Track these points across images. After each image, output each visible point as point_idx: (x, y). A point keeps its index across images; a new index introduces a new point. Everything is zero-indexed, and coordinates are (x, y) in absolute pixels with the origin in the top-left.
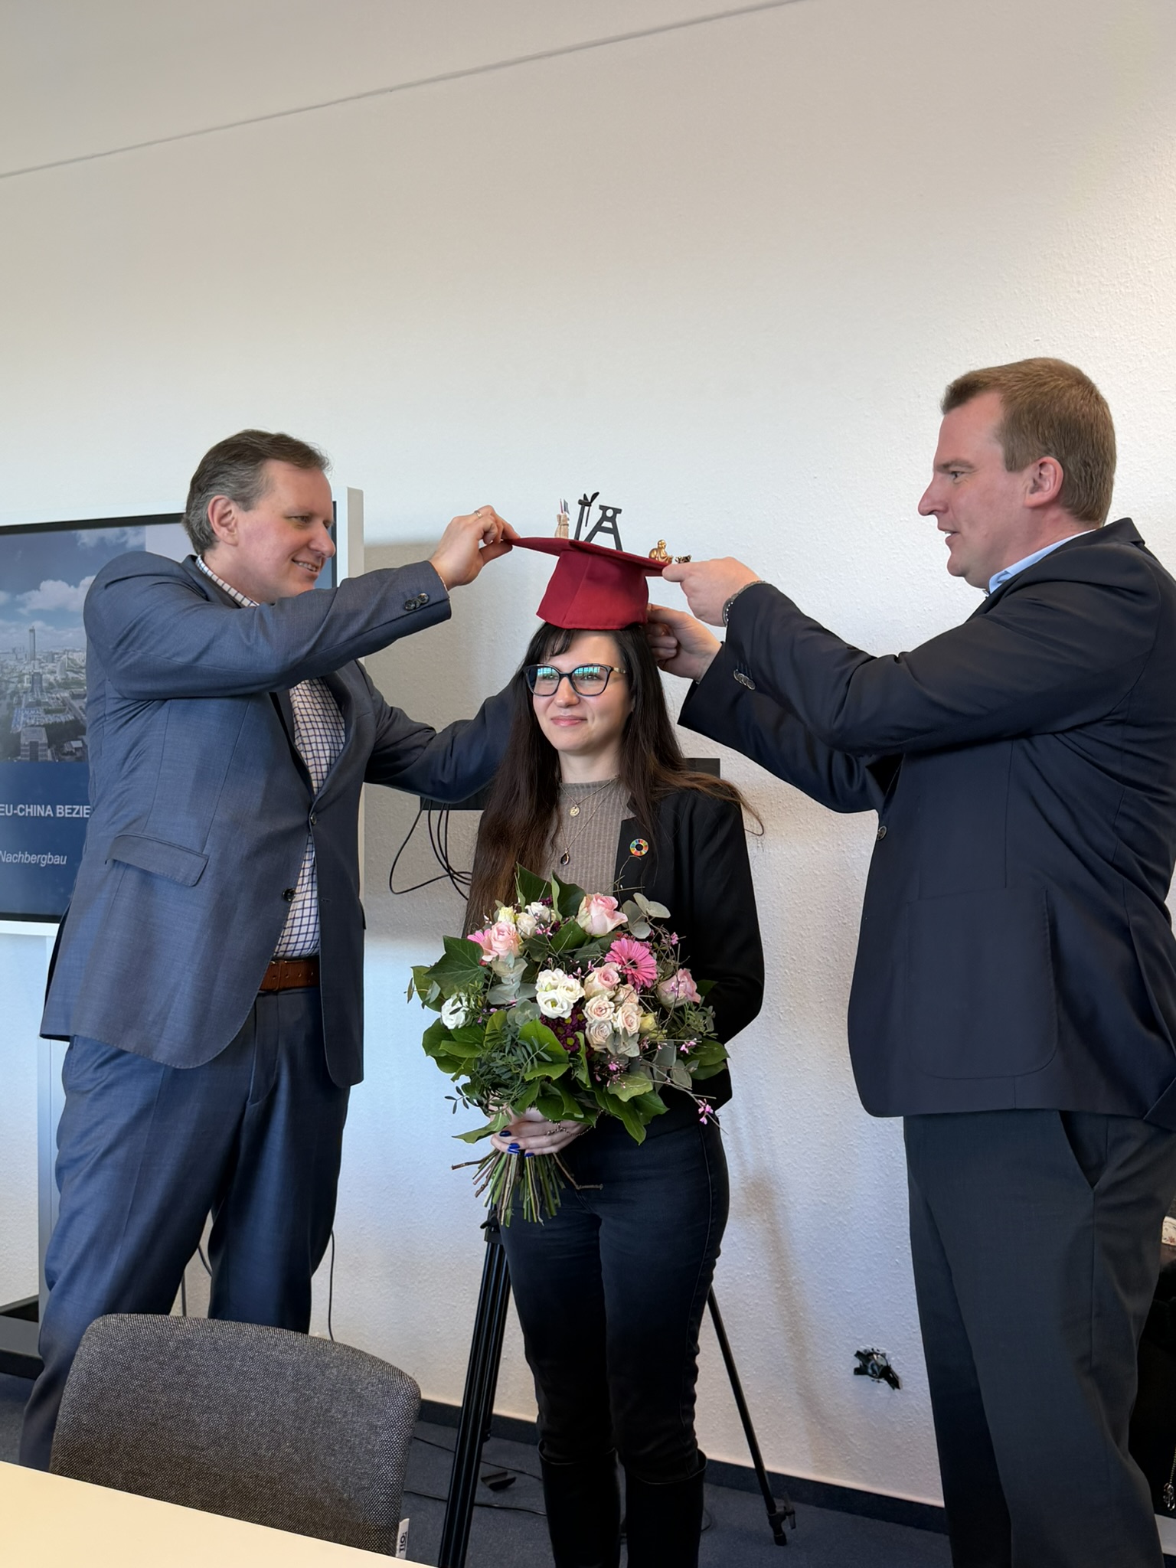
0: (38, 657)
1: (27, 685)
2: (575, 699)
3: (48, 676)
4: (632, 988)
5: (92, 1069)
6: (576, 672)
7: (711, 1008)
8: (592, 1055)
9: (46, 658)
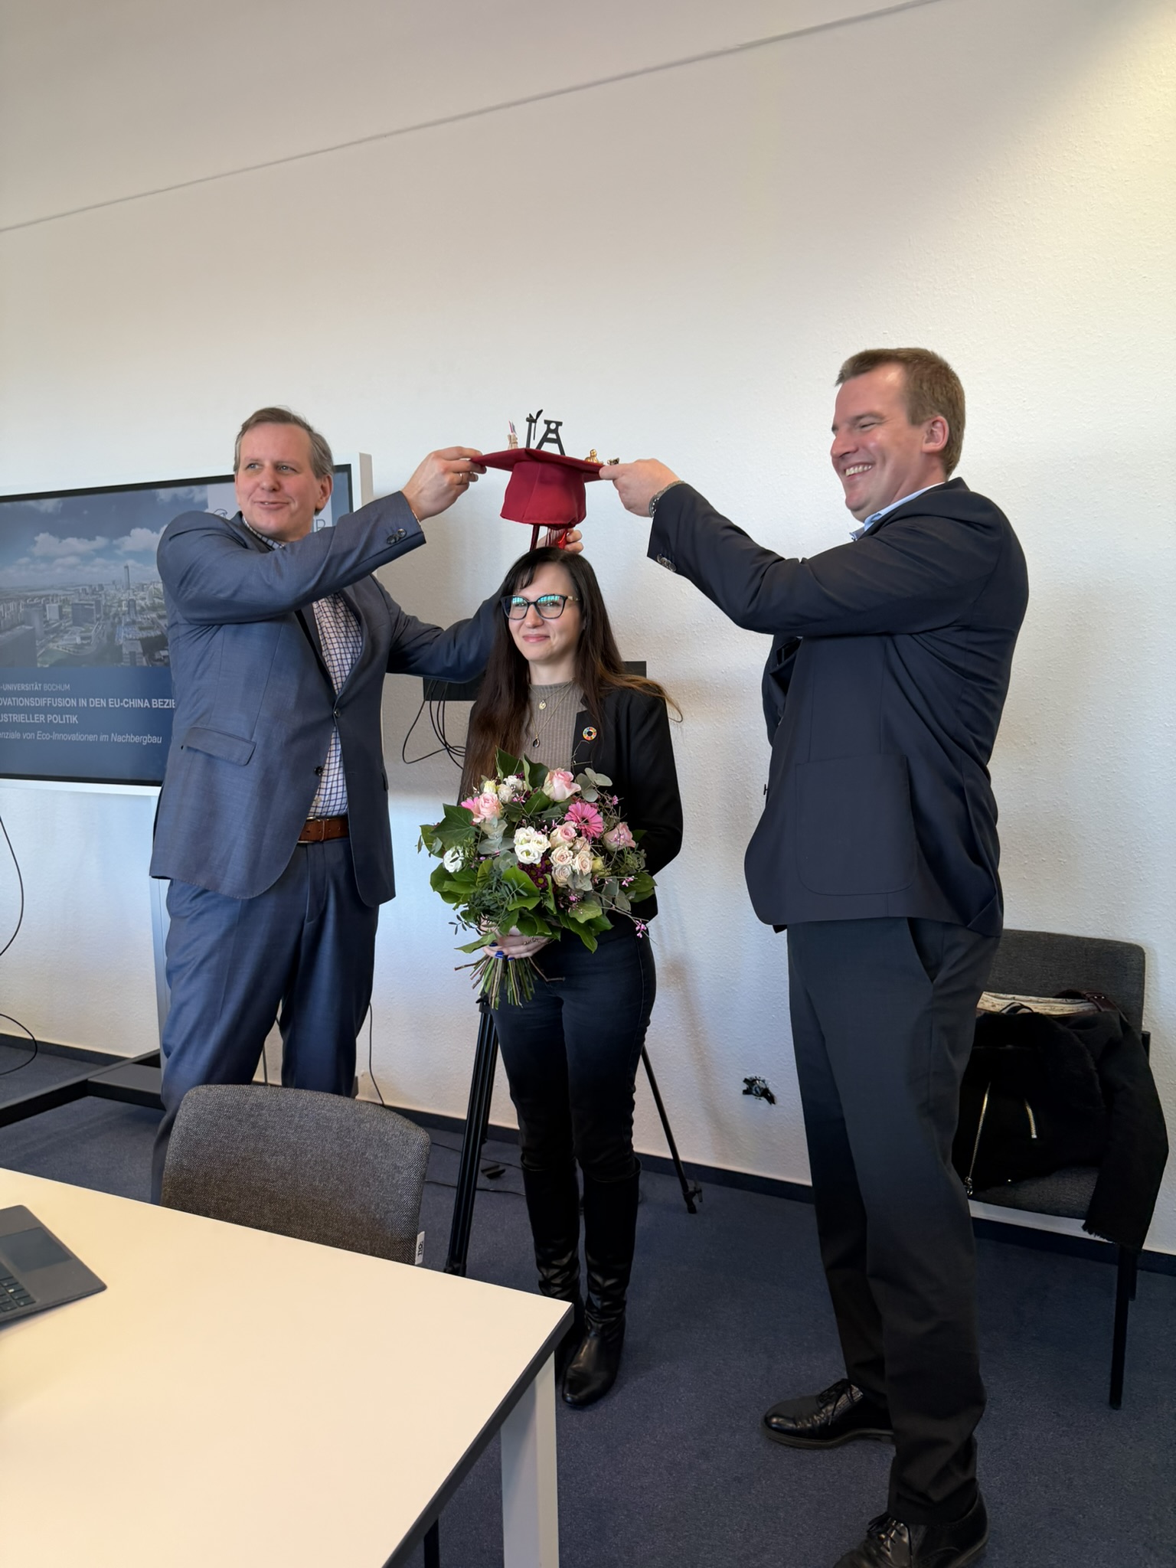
0: (131, 587)
1: (124, 608)
2: (540, 622)
3: (140, 601)
4: (585, 839)
5: (188, 901)
6: (542, 600)
7: (643, 851)
8: (557, 890)
9: (137, 587)
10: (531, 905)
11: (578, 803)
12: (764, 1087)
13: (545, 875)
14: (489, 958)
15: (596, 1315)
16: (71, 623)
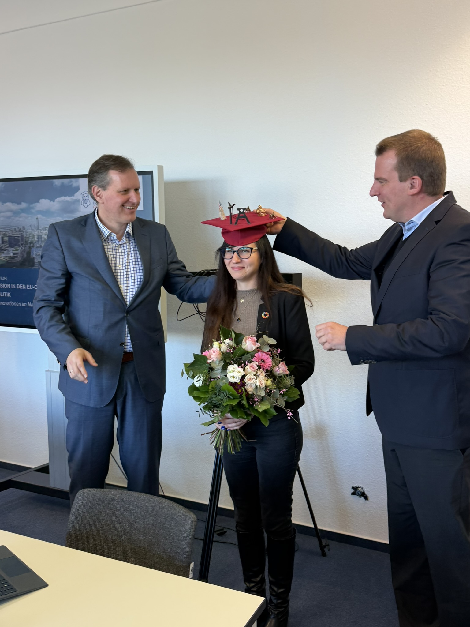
0: (40, 229)
1: (36, 239)
3: (44, 236)
4: (263, 370)
7: (293, 376)
8: (248, 395)
9: (43, 229)
10: (234, 403)
11: (259, 352)
12: (362, 491)
13: (242, 388)
14: (218, 430)
15: (274, 607)
16: (8, 245)
